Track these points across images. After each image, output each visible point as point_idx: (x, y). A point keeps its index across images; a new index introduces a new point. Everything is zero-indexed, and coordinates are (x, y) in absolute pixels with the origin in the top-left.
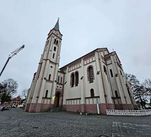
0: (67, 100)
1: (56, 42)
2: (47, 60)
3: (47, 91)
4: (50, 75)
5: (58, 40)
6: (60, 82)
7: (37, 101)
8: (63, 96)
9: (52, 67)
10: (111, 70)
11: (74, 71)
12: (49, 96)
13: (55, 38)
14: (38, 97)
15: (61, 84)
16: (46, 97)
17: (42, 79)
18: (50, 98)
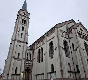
0: (35, 75)
1: (24, 22)
2: (15, 40)
3: (16, 68)
4: (19, 54)
5: (26, 19)
6: (29, 59)
7: (8, 77)
8: (32, 71)
9: (20, 46)
10: (73, 44)
11: (40, 48)
12: (18, 73)
13: (23, 18)
14: (8, 74)
15: (30, 61)
16: (16, 74)
17: (11, 58)
18: (20, 75)
